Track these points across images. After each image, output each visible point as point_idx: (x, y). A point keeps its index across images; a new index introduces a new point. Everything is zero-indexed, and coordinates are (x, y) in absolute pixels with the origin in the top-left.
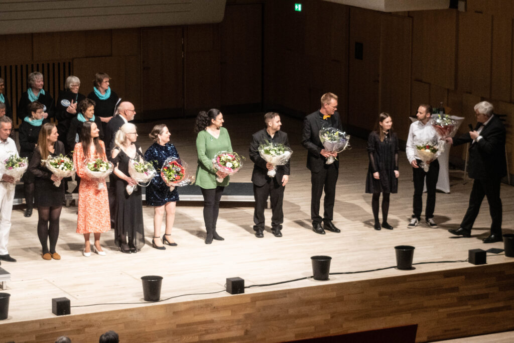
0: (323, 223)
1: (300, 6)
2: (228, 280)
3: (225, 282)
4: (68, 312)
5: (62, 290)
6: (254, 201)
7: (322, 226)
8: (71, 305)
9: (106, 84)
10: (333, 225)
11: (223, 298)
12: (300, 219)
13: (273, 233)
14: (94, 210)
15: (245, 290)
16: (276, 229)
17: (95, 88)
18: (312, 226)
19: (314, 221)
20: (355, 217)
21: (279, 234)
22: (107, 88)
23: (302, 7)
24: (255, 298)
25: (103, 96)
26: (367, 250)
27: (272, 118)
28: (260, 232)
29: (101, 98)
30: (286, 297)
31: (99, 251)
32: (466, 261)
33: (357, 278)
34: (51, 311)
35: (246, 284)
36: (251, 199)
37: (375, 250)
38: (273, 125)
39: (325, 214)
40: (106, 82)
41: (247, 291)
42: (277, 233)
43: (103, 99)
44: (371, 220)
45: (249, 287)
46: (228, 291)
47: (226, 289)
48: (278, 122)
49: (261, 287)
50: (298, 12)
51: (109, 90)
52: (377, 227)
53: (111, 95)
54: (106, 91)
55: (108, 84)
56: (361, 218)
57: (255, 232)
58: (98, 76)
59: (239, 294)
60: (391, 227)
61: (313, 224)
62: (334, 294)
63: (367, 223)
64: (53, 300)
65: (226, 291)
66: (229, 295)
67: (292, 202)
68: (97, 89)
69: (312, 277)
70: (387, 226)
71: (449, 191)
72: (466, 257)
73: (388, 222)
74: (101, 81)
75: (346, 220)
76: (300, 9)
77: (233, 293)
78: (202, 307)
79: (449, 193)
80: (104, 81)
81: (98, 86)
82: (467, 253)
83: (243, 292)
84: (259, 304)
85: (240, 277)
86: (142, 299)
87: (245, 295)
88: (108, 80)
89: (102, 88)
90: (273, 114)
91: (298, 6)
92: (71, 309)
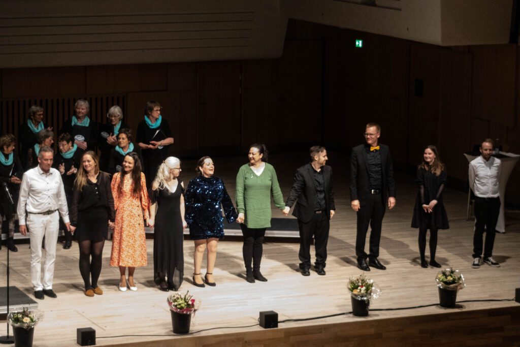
0: (368, 259)
1: (361, 42)
2: (261, 313)
3: (258, 316)
4: (93, 343)
5: (91, 321)
6: (299, 236)
7: (368, 263)
8: (96, 336)
9: (157, 113)
10: (379, 262)
11: (256, 332)
12: (347, 256)
13: (316, 271)
14: (127, 242)
15: (279, 324)
16: (320, 268)
17: (146, 117)
18: (356, 262)
19: (359, 257)
20: (403, 254)
21: (323, 273)
22: (157, 117)
23: (363, 44)
24: (289, 332)
25: (153, 125)
26: (410, 287)
27: (318, 152)
28: (307, 270)
29: (151, 127)
30: (321, 332)
31: (131, 286)
32: (513, 300)
33: (397, 314)
34: (76, 342)
35: (280, 319)
36: (296, 234)
37: (419, 287)
38: (319, 159)
39: (371, 250)
40: (157, 110)
41: (281, 326)
42: (320, 271)
43: (153, 127)
44: (417, 258)
45: (283, 322)
46: (261, 325)
47: (259, 323)
48: (324, 157)
49: (296, 322)
50: (359, 48)
51: (160, 118)
52: (424, 265)
53: (161, 124)
54: (157, 119)
55: (159, 112)
56: (409, 256)
57: (302, 270)
58: (150, 104)
59: (272, 329)
60: (438, 264)
61: (358, 260)
62: (372, 331)
63: (414, 261)
64: (78, 330)
65: (259, 325)
66: (262, 329)
67: (342, 239)
68: (148, 117)
69: (350, 313)
70: (434, 264)
71: (504, 231)
72: (513, 296)
73: (436, 260)
74: (151, 109)
75: (393, 257)
76: (360, 45)
77: (265, 328)
78: (233, 341)
79: (503, 233)
80: (155, 109)
81: (149, 114)
82: (514, 292)
83: (277, 326)
84: (293, 339)
85: (274, 311)
86: (171, 331)
87: (278, 330)
88: (159, 109)
89: (153, 117)
90: (320, 148)
91: (359, 42)
92: (97, 340)
